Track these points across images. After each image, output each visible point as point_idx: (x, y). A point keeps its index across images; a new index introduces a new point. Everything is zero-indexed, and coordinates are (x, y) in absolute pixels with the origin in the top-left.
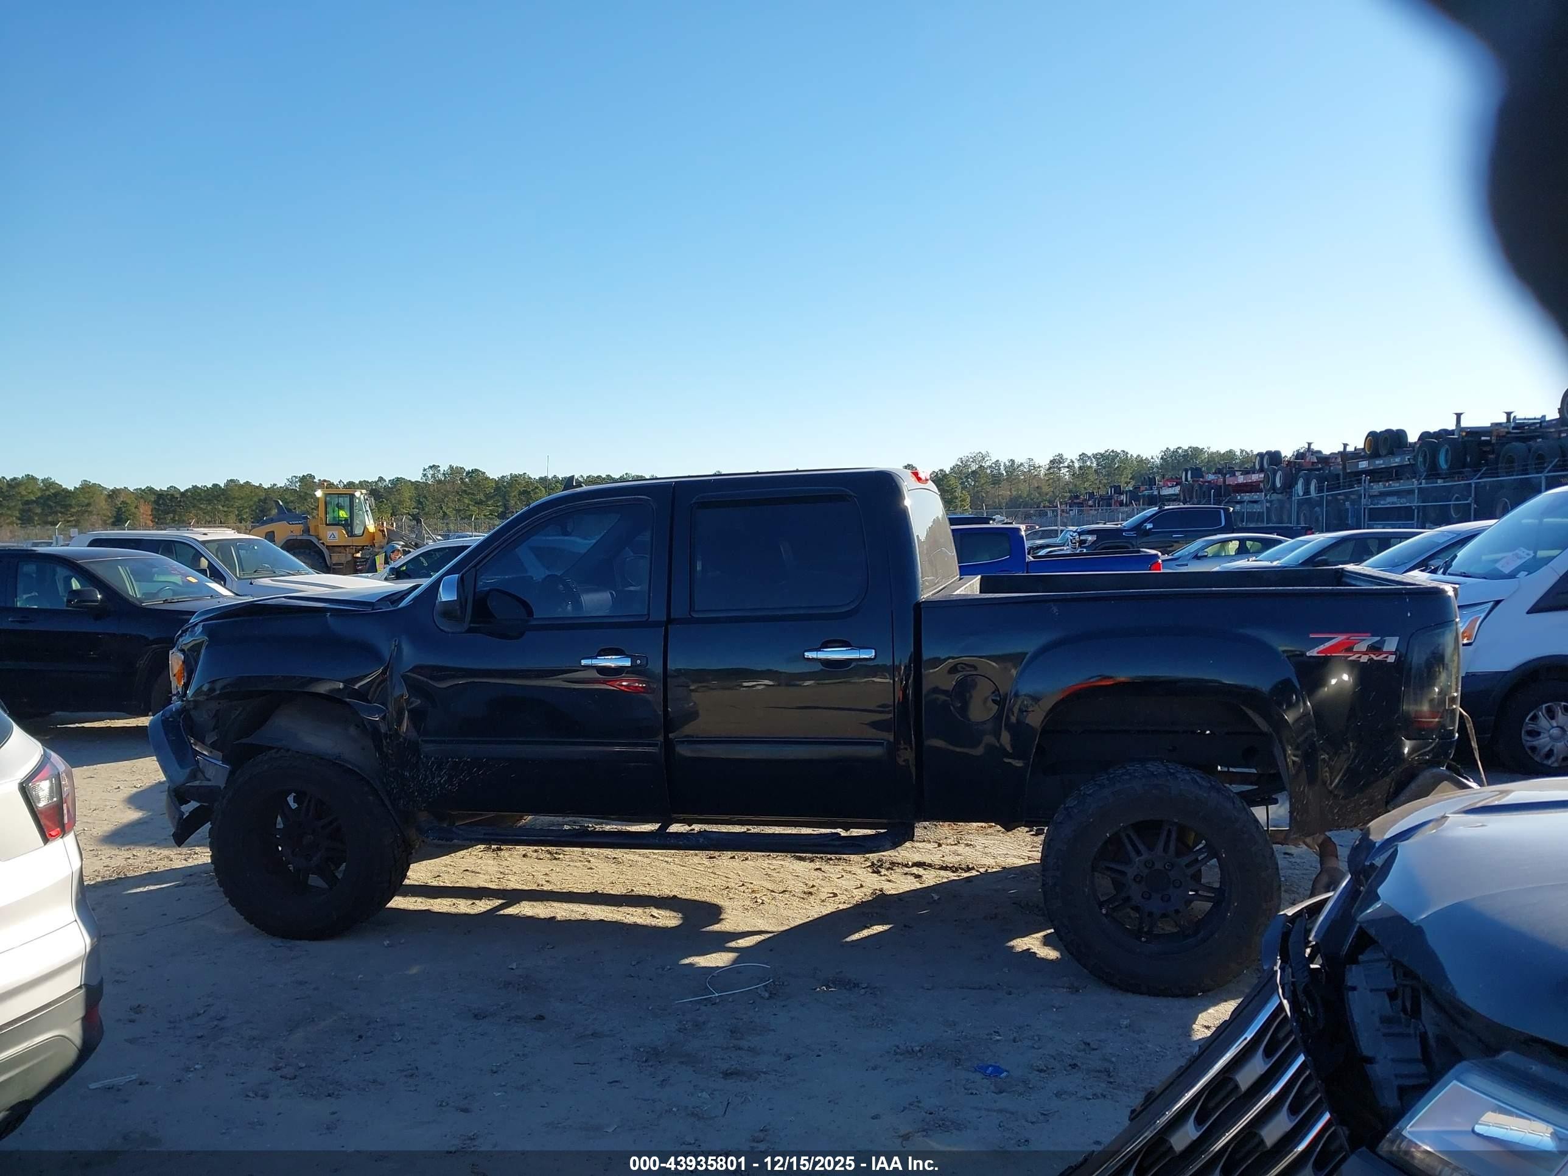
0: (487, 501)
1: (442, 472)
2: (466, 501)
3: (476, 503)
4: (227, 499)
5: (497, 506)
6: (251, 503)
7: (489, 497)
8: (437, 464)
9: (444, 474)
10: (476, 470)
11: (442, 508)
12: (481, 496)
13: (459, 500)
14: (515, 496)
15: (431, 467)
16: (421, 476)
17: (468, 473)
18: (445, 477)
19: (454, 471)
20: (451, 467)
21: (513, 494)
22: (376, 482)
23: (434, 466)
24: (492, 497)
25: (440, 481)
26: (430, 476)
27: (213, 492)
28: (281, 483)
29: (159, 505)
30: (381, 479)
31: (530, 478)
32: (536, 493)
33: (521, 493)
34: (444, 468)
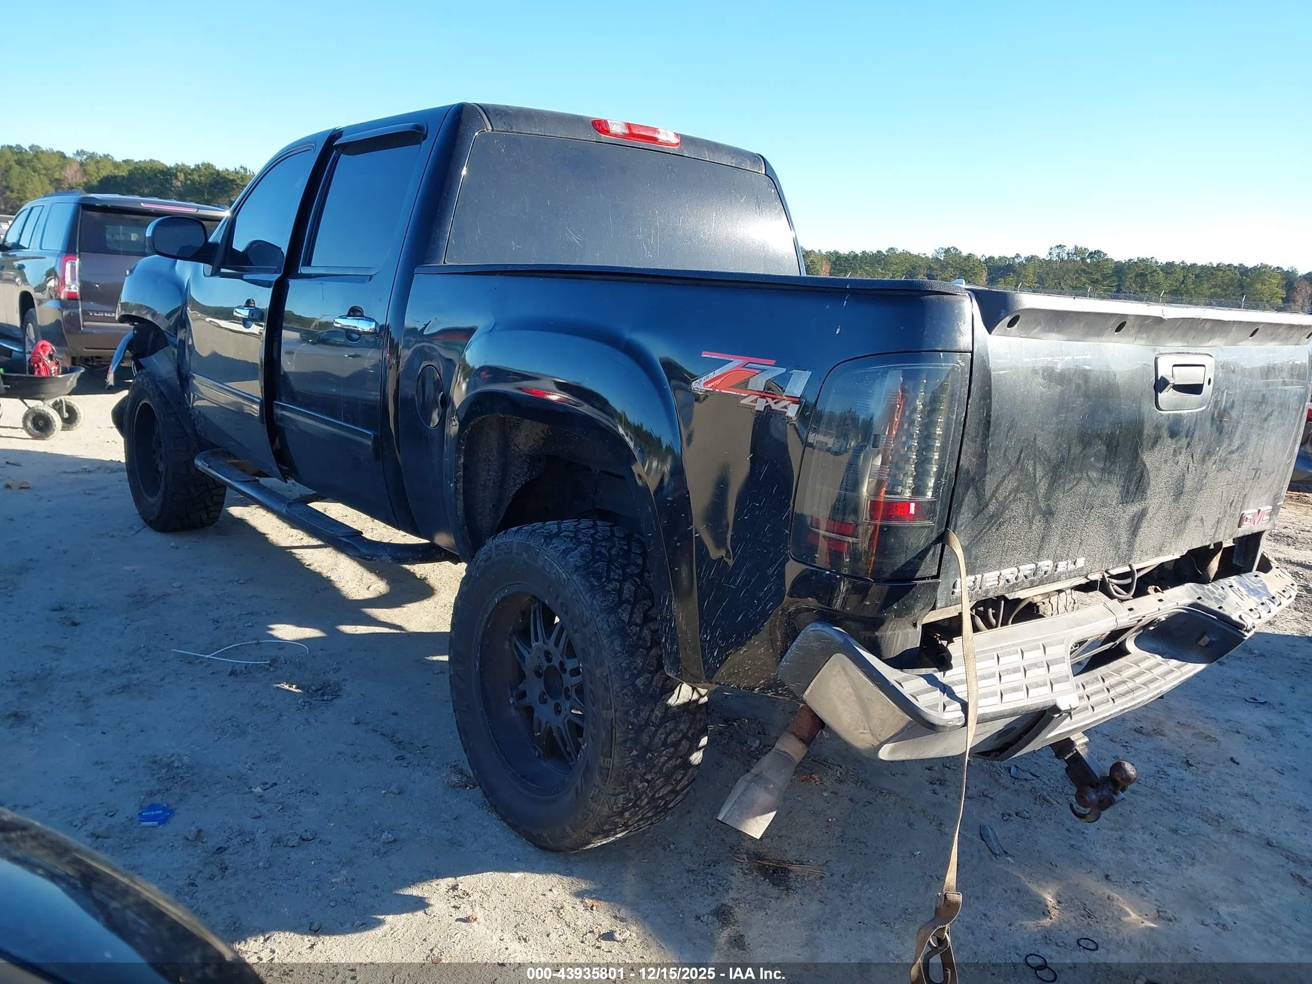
0: (1103, 281)
1: (1066, 252)
2: (1084, 280)
3: (1092, 282)
4: (886, 264)
5: (1112, 286)
6: (904, 268)
7: (1105, 277)
8: (1063, 244)
9: (1068, 254)
10: (1099, 251)
11: (1060, 284)
12: (1098, 276)
13: (1076, 278)
14: (1131, 278)
15: (1057, 247)
16: (1047, 253)
17: (1091, 253)
18: (1069, 257)
19: (1078, 251)
20: (1076, 248)
21: (1130, 276)
22: (1014, 259)
23: (1060, 246)
24: (1109, 277)
25: (1062, 260)
26: (1055, 255)
27: (876, 257)
28: (930, 254)
29: (836, 265)
30: (1018, 256)
31: (1157, 262)
32: (1152, 276)
33: (1137, 275)
34: (1070, 247)
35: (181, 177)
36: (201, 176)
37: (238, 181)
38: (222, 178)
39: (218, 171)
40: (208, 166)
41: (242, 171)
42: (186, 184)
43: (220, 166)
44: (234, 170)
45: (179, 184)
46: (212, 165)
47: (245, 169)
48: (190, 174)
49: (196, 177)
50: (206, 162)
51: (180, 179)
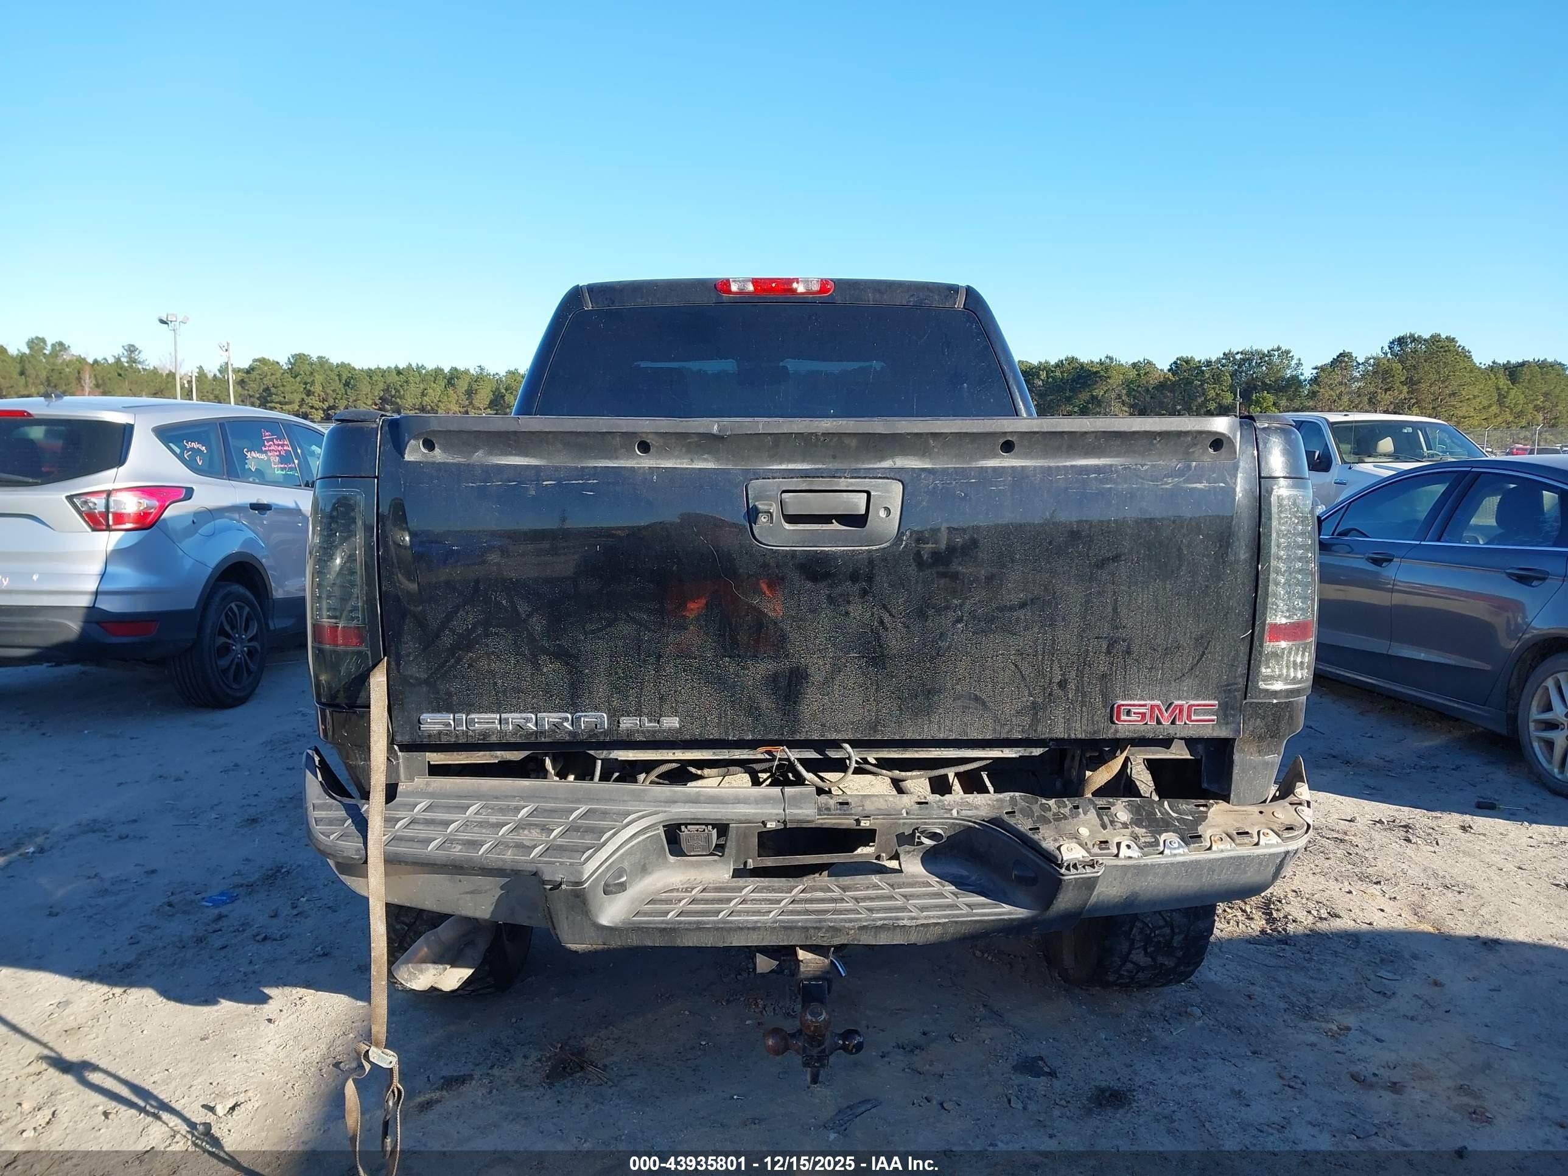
35: (1043, 374)
36: (1064, 372)
37: (1102, 373)
38: (1086, 371)
39: (1082, 365)
40: (1072, 360)
41: (1108, 361)
42: (1047, 382)
43: (1084, 358)
44: (1098, 361)
45: (1040, 383)
46: (1076, 359)
47: (1111, 359)
48: (1052, 371)
49: (1058, 374)
50: (1070, 356)
51: (1042, 377)
